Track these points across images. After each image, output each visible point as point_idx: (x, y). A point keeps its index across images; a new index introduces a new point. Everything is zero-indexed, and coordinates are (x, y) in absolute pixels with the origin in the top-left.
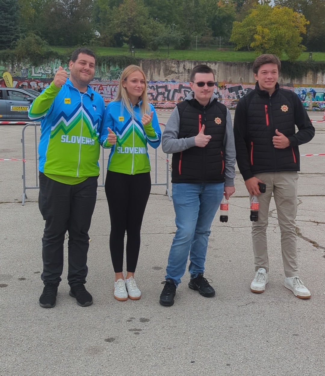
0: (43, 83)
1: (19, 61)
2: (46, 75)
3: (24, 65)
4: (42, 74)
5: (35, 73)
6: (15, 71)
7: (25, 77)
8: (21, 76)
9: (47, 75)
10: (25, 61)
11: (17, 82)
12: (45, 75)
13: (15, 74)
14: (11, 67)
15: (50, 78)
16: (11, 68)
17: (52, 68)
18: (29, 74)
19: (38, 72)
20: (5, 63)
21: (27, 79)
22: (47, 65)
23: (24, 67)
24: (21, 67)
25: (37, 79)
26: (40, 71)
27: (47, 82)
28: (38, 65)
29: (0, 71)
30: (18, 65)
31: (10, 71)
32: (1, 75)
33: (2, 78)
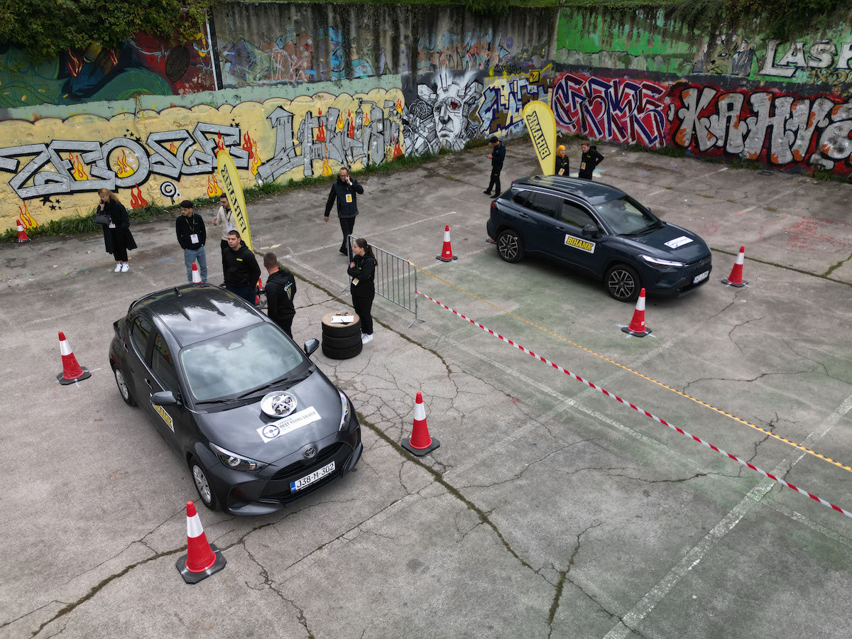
0: (791, 100)
1: (733, 24)
2: (808, 73)
3: (746, 39)
4: (797, 68)
5: (773, 66)
6: (716, 56)
7: (740, 76)
8: (728, 75)
9: (814, 72)
10: (751, 24)
11: (714, 92)
12: (806, 73)
13: (713, 66)
14: (706, 46)
15: (819, 83)
16: (705, 48)
17: (835, 46)
18: (755, 66)
19: (783, 62)
20: (694, 34)
21: (745, 82)
22: (822, 39)
23: (744, 45)
24: (734, 45)
25: (774, 84)
26: (790, 59)
27: (807, 98)
28: (790, 38)
29: (675, 56)
30: (729, 37)
31: (700, 57)
32: (674, 69)
33: (678, 78)
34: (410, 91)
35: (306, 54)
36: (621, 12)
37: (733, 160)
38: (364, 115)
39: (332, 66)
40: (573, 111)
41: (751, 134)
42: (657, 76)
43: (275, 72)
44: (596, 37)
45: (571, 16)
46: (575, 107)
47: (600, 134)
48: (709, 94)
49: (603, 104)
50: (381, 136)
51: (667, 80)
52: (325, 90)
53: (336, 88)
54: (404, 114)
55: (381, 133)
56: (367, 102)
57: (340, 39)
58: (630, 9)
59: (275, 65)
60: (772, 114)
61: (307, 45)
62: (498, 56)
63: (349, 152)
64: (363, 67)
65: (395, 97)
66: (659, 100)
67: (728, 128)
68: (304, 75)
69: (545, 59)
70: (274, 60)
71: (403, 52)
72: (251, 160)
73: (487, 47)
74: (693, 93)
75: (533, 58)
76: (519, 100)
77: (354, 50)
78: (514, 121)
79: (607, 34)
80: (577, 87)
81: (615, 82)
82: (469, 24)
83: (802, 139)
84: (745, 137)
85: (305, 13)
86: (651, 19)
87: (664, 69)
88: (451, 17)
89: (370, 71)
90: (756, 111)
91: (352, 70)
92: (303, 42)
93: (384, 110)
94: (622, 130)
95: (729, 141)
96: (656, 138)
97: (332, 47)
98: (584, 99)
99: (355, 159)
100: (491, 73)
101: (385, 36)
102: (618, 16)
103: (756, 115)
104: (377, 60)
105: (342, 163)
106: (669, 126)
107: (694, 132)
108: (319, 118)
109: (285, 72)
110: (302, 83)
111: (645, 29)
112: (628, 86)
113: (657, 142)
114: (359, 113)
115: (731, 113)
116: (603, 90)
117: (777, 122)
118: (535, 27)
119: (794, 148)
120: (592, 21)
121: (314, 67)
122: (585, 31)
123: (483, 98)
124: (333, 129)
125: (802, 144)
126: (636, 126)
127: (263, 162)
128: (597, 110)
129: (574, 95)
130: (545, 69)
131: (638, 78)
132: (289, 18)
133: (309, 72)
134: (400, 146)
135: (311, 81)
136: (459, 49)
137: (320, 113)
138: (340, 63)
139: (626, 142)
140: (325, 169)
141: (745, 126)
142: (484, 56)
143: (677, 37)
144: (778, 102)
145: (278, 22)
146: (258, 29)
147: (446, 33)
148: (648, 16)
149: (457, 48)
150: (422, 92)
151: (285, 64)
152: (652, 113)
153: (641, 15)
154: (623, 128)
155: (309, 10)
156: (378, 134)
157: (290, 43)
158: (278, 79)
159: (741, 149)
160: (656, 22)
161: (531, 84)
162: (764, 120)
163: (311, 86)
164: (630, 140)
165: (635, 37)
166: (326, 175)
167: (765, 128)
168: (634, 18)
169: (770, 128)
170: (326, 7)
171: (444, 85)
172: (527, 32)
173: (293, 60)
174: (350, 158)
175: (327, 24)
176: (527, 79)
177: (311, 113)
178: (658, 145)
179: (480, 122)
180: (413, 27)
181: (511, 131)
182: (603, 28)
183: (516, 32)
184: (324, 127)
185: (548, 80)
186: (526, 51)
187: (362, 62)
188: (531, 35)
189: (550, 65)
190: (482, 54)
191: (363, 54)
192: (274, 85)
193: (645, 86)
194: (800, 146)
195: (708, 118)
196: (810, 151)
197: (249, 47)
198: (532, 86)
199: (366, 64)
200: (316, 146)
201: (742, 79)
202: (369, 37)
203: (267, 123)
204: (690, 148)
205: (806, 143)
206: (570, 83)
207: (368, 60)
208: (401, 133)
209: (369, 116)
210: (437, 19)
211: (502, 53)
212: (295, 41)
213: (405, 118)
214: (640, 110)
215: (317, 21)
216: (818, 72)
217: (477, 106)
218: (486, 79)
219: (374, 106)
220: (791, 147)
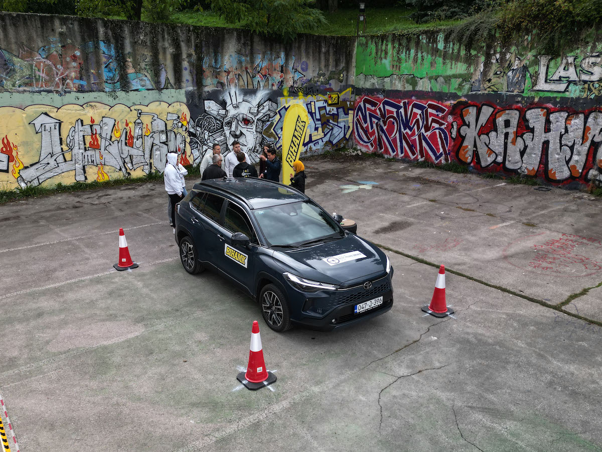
0: (565, 115)
1: (506, 43)
2: (581, 87)
3: (519, 56)
4: (570, 82)
5: (546, 81)
6: (492, 74)
7: (515, 93)
8: (504, 93)
9: (586, 86)
10: (523, 41)
11: (491, 110)
12: (579, 87)
14: (482, 65)
15: (592, 97)
16: (480, 68)
18: (528, 82)
19: (556, 77)
20: (470, 54)
21: (519, 99)
22: (592, 52)
24: (508, 62)
25: (549, 99)
26: (563, 73)
27: (581, 113)
28: (561, 53)
29: (455, 76)
30: (503, 55)
31: (477, 76)
32: (455, 89)
33: (460, 97)
34: (196, 106)
35: (74, 64)
36: (407, 39)
37: (512, 176)
38: (145, 126)
39: (105, 78)
40: (370, 131)
41: (528, 150)
42: (440, 96)
43: (37, 80)
44: (387, 62)
45: (366, 45)
46: (372, 127)
47: (394, 151)
48: (487, 111)
49: (395, 124)
50: (165, 147)
51: (448, 99)
52: (98, 100)
53: (111, 99)
54: (190, 126)
55: (164, 143)
56: (147, 114)
57: (113, 52)
58: (414, 35)
59: (37, 73)
60: (547, 130)
61: (74, 56)
62: (291, 78)
63: (127, 160)
64: (140, 80)
65: (179, 110)
66: (444, 118)
67: (506, 144)
68: (72, 84)
69: (343, 83)
70: (36, 68)
71: (186, 69)
72: (11, 164)
73: (279, 69)
74: (473, 111)
75: (330, 82)
76: (318, 120)
77: (130, 64)
78: (314, 138)
79: (396, 59)
80: (373, 108)
81: (404, 103)
82: (259, 46)
83: (579, 154)
84: (522, 153)
85: (71, 26)
86: (433, 43)
87: (446, 90)
88: (239, 39)
89: (149, 84)
90: (531, 127)
91: (129, 82)
92: (70, 53)
93: (167, 122)
94: (412, 147)
95: (507, 157)
96: (441, 155)
97: (104, 60)
98: (379, 119)
99: (135, 167)
100: (286, 93)
101: (165, 53)
102: (404, 42)
103: (532, 130)
104: (157, 74)
105: (120, 169)
106: (453, 143)
107: (475, 149)
108: (91, 126)
109: (51, 80)
110: (70, 92)
111: (428, 53)
112: (415, 106)
113: (442, 158)
114: (138, 123)
115: (508, 130)
116: (395, 110)
117: (553, 137)
118: (331, 54)
119: (571, 163)
120: (384, 48)
121: (84, 77)
122: (378, 58)
123: (278, 117)
124: (108, 137)
125: (579, 159)
126: (424, 144)
127: (25, 165)
128: (390, 130)
129: (371, 116)
130: (344, 92)
131: (424, 99)
132: (53, 30)
133: (78, 82)
134: (187, 157)
135: (81, 90)
136: (248, 69)
137: (92, 121)
138: (114, 75)
139: (416, 159)
140: (100, 175)
141: (522, 142)
142: (277, 77)
143: (456, 58)
144: (552, 117)
145: (39, 33)
146: (17, 38)
147: (234, 55)
148: (430, 40)
149: (246, 68)
150: (209, 108)
151: (49, 72)
152: (437, 131)
153: (424, 40)
154: (412, 146)
155: (76, 24)
156: (161, 145)
157: (55, 53)
158: (42, 86)
159: (519, 165)
160: (437, 46)
161: (329, 105)
162: (540, 136)
163: (80, 95)
164: (419, 157)
165: (419, 61)
166: (102, 181)
167: (541, 144)
168: (418, 43)
169: (546, 144)
170: (96, 22)
171: (235, 102)
172: (323, 58)
173: (59, 70)
174: (129, 165)
175: (97, 38)
176: (326, 101)
177: (82, 121)
178: (443, 162)
179: (275, 138)
180: (196, 46)
181: (311, 148)
182: (393, 54)
183: (311, 57)
184: (98, 135)
185: (348, 103)
186: (324, 75)
187: (140, 75)
188: (327, 60)
189: (350, 89)
190: (275, 75)
191: (141, 68)
192: (37, 92)
193: (431, 106)
194: (577, 161)
195: (487, 134)
196: (587, 167)
197: (7, 55)
198: (332, 108)
199: (145, 78)
200: (89, 153)
201: (517, 96)
202: (148, 54)
203: (30, 128)
204: (472, 165)
205: (583, 158)
206: (368, 106)
207: (146, 74)
208: (187, 145)
209: (149, 127)
210: (223, 40)
211: (297, 76)
212: (60, 52)
213: (192, 130)
214: (427, 129)
215: (86, 34)
216: (591, 86)
217: (272, 124)
218: (281, 99)
219: (154, 117)
220: (568, 162)
